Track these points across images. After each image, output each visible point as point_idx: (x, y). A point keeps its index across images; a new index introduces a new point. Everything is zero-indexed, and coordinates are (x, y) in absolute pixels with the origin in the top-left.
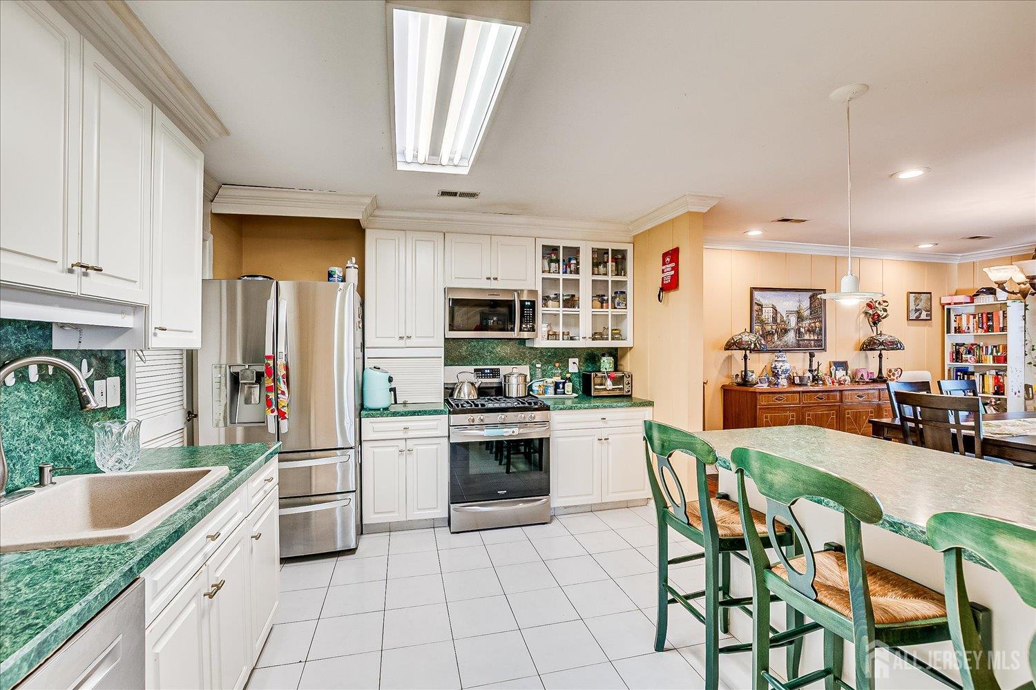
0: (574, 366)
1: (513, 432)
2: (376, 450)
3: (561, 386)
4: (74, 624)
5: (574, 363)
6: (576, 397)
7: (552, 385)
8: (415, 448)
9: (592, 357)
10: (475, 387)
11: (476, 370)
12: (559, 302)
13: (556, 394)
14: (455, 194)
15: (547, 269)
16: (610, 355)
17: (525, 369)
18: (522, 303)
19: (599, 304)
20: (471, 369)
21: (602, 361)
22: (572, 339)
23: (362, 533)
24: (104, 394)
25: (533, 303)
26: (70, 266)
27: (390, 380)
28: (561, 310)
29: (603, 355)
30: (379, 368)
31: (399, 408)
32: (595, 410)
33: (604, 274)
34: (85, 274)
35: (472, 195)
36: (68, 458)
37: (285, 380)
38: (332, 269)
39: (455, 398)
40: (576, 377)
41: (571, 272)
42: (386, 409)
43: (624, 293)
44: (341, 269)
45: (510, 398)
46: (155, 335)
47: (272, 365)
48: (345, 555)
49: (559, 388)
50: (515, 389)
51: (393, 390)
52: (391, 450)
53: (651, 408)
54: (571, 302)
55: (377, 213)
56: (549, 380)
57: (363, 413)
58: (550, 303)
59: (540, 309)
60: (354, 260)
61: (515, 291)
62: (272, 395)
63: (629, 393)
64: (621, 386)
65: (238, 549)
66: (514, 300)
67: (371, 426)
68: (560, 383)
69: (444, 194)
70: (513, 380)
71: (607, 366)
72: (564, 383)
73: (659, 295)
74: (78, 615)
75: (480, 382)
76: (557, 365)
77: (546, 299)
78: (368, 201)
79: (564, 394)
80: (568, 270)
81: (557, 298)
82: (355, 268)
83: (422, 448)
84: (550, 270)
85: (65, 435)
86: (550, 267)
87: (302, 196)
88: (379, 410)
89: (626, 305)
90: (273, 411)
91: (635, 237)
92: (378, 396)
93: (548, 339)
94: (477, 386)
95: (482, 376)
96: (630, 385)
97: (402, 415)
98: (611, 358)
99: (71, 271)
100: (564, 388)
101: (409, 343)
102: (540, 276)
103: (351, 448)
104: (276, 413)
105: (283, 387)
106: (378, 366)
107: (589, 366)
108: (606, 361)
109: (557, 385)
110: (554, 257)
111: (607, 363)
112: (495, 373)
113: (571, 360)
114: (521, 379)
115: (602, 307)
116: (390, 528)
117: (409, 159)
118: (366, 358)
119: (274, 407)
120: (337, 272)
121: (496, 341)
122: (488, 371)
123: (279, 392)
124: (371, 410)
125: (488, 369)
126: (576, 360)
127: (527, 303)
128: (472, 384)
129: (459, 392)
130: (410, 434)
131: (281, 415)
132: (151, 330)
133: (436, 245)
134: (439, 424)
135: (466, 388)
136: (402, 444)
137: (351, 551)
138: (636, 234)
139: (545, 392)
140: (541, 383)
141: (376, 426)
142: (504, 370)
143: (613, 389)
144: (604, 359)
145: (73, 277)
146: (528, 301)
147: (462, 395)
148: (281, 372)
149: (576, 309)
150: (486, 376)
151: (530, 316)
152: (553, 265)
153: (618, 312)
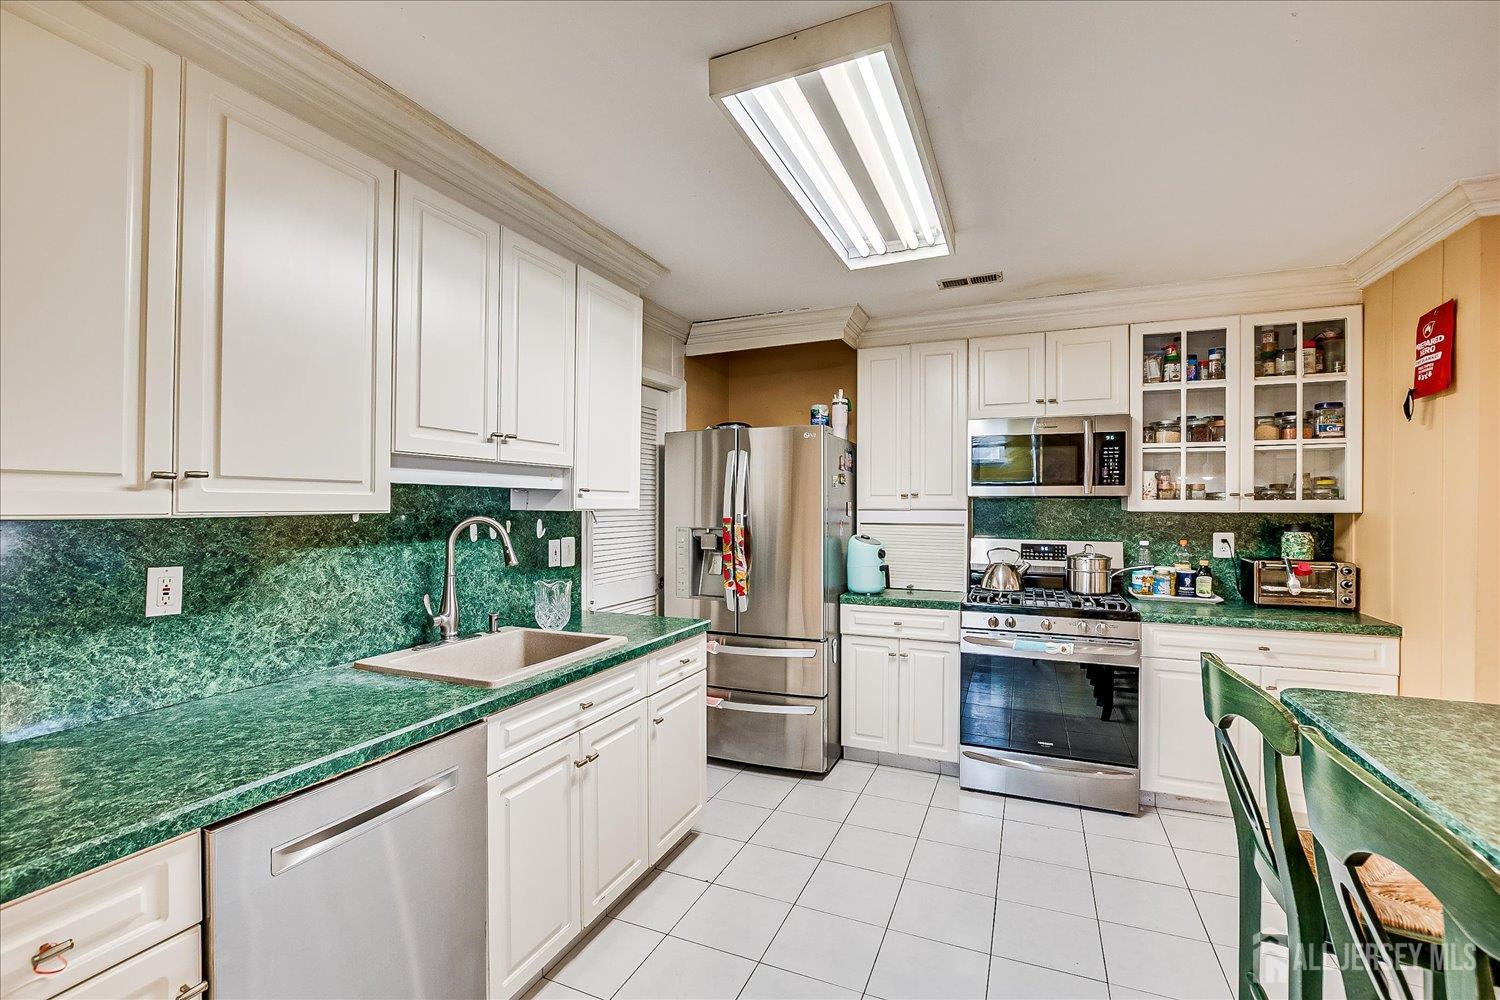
0: (1223, 547)
1: (1064, 649)
2: (858, 648)
3: (1188, 581)
4: (408, 740)
5: (1224, 541)
6: (1218, 604)
7: (1168, 578)
8: (911, 655)
9: (1269, 532)
10: (1017, 574)
11: (1024, 546)
12: (1179, 431)
13: (1177, 594)
14: (964, 282)
15: (1157, 374)
16: (1304, 528)
17: (1114, 550)
18: (1099, 437)
19: (1273, 431)
20: (1016, 544)
21: (1283, 540)
22: (1210, 496)
23: (842, 757)
24: (558, 554)
25: (1121, 438)
26: (489, 436)
27: (882, 554)
28: (1184, 446)
29: (1289, 528)
30: (868, 538)
31: (892, 595)
32: (1240, 630)
33: (1288, 373)
34: (504, 442)
35: (992, 278)
36: (523, 611)
37: (743, 548)
38: (815, 407)
39: (984, 587)
40: (1229, 566)
41: (1209, 376)
42: (877, 594)
43: (1340, 405)
44: (825, 407)
45: (1077, 594)
46: (580, 496)
47: (729, 529)
48: (811, 779)
49: (1184, 585)
50: (1088, 579)
51: (885, 569)
52: (879, 652)
53: (1394, 641)
54: (1208, 430)
55: (870, 325)
56: (1162, 569)
57: (844, 597)
58: (1162, 434)
59: (1137, 447)
60: (841, 392)
61: (1086, 418)
62: (730, 566)
63: (1353, 605)
64: (1328, 590)
65: (632, 728)
66: (1083, 435)
67: (853, 616)
68: (1187, 575)
69: (948, 284)
70: (1084, 565)
71: (1296, 549)
72: (1194, 577)
73: (1406, 406)
74: (413, 734)
75: (1024, 565)
76: (1183, 543)
77: (1151, 430)
78: (849, 313)
79: (1195, 595)
80: (1204, 372)
81: (1175, 426)
82: (843, 403)
83: (921, 656)
84: (1163, 376)
85: (520, 590)
86: (1163, 372)
87: (773, 321)
88: (865, 594)
89: (1343, 429)
90: (730, 584)
91: (1366, 290)
92: (864, 575)
93: (1158, 497)
94: (1021, 571)
95: (1034, 557)
96: (1353, 589)
97: (894, 605)
98: (1307, 534)
99: (490, 441)
100: (1193, 584)
101: (915, 503)
102: (1139, 388)
103: (819, 641)
104: (734, 587)
105: (741, 557)
106: (867, 534)
107: (1260, 548)
108: (1292, 540)
109: (1179, 579)
110: (1172, 353)
111: (1296, 545)
112: (1058, 552)
113: (1217, 537)
114: (1098, 565)
115: (1281, 436)
116: (878, 760)
117: (865, 251)
118: (858, 524)
119: (732, 580)
120: (821, 411)
121: (1065, 501)
122: (1046, 549)
123: (737, 562)
124: (855, 593)
125: (1045, 545)
126: (1230, 536)
127: (1108, 437)
128: (1013, 568)
129: (990, 578)
130: (905, 633)
131: (739, 590)
132: (576, 492)
133: (955, 358)
134: (944, 623)
135: (1000, 574)
136: (893, 646)
137: (819, 776)
138: (1366, 284)
139: (1152, 590)
140: (1147, 574)
141: (858, 615)
142: (1074, 547)
143: (1302, 595)
144: (1289, 535)
145: (494, 445)
146: (1110, 434)
147: (994, 583)
148: (739, 538)
149: (1221, 443)
150: (1043, 556)
151: (1114, 458)
152: (1170, 367)
153: (1325, 443)
